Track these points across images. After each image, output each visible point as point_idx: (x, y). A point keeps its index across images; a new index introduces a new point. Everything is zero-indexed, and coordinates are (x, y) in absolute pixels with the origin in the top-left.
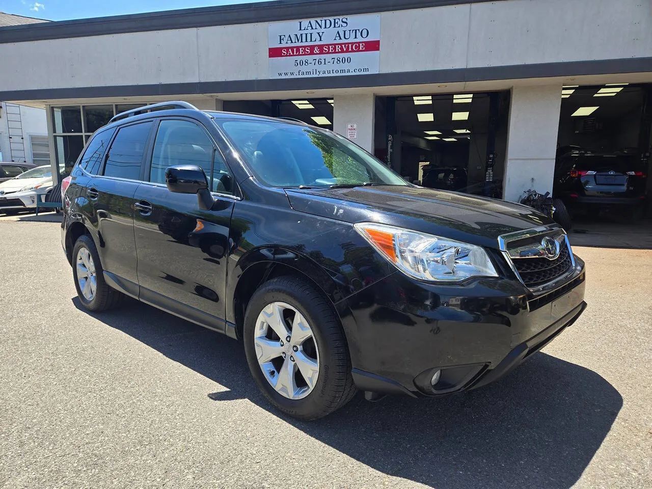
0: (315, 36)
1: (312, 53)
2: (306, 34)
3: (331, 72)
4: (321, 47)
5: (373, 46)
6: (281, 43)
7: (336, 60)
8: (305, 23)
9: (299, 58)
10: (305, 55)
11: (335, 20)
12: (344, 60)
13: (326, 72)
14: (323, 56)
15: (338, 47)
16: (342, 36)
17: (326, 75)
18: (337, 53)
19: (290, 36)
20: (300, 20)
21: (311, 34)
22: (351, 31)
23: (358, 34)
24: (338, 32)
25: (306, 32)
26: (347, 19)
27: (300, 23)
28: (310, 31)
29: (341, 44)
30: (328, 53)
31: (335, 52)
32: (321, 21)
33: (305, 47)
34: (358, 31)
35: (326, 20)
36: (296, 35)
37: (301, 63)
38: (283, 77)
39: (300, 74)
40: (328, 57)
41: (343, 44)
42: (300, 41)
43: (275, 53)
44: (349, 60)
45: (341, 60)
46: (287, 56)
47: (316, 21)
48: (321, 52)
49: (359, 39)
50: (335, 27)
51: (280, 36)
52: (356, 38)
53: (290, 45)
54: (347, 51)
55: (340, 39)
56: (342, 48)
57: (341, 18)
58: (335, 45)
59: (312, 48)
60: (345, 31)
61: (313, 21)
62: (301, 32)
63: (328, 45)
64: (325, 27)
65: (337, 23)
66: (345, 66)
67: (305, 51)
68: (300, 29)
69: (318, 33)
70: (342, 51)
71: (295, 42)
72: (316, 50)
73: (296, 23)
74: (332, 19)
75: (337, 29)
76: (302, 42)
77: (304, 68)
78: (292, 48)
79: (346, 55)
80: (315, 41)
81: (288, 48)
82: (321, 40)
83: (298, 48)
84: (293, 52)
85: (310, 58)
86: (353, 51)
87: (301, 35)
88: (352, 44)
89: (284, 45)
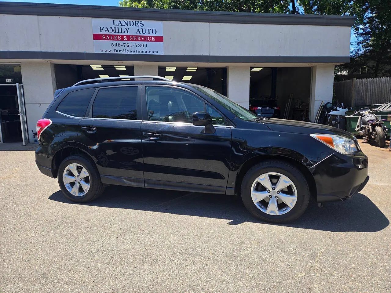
0: (124, 30)
1: (122, 40)
2: (118, 28)
3: (135, 51)
4: (128, 37)
5: (159, 39)
6: (101, 31)
7: (138, 45)
8: (117, 21)
9: (114, 42)
10: (118, 40)
11: (136, 22)
12: (143, 46)
13: (132, 51)
14: (129, 42)
15: (139, 38)
16: (141, 32)
17: (132, 53)
18: (138, 41)
19: (107, 28)
20: (114, 19)
21: (121, 28)
22: (146, 30)
23: (151, 32)
24: (138, 29)
25: (118, 27)
26: (143, 22)
27: (114, 21)
28: (120, 26)
29: (140, 36)
30: (133, 40)
31: (137, 41)
32: (127, 21)
33: (118, 35)
34: (150, 30)
35: (130, 21)
36: (112, 28)
37: (116, 45)
38: (104, 52)
39: (116, 51)
40: (133, 43)
41: (142, 36)
42: (114, 31)
43: (97, 37)
44: (146, 46)
45: (141, 45)
46: (106, 40)
47: (124, 21)
48: (128, 40)
49: (151, 34)
50: (136, 26)
51: (101, 27)
52: (149, 33)
53: (107, 33)
54: (144, 40)
55: (140, 33)
56: (141, 38)
57: (140, 21)
58: (137, 36)
59: (122, 37)
60: (142, 29)
61: (122, 21)
62: (114, 26)
63: (133, 36)
64: (130, 25)
65: (137, 24)
66: (144, 49)
67: (118, 38)
68: (114, 25)
69: (126, 28)
70: (142, 40)
71: (111, 32)
72: (125, 38)
73: (111, 21)
74: (134, 21)
75: (137, 28)
76: (115, 32)
77: (118, 48)
78: (109, 36)
79: (144, 43)
80: (124, 32)
81: (106, 35)
82: (127, 32)
83: (113, 36)
84: (110, 38)
85: (121, 42)
86: (148, 41)
87: (115, 28)
88: (148, 37)
89: (103, 33)
